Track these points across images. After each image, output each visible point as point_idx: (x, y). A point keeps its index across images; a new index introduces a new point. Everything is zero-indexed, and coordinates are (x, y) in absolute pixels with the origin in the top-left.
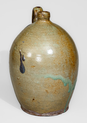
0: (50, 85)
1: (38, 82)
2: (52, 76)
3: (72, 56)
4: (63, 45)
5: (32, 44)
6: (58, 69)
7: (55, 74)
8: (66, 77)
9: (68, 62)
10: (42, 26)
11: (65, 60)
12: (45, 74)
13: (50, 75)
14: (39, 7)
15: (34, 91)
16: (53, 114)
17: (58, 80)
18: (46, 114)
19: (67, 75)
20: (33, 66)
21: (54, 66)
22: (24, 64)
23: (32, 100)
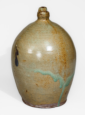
0: (39, 79)
1: (29, 75)
2: (41, 71)
3: (63, 54)
4: (54, 43)
5: (26, 40)
6: (47, 65)
7: (44, 69)
8: (56, 73)
9: (58, 60)
10: (39, 24)
11: (54, 57)
12: (34, 68)
13: (39, 70)
14: (44, 7)
15: (26, 83)
16: (45, 107)
17: (47, 75)
18: (38, 106)
19: (57, 71)
20: (25, 61)
21: (43, 62)
22: (18, 58)
23: (26, 91)
